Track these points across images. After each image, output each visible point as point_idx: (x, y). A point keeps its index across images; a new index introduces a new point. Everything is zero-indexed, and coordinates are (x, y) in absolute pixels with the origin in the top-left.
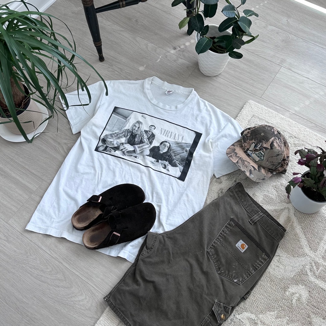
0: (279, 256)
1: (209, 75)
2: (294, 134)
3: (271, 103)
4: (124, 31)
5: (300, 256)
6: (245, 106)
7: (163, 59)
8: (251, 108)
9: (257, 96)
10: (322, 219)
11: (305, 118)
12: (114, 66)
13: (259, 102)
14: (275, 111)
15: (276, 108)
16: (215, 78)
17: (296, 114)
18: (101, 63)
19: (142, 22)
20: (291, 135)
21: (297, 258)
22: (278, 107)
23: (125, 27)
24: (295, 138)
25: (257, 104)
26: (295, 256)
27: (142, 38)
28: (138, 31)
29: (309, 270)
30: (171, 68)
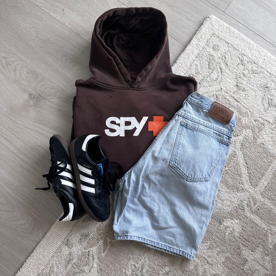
2: (254, 58)
3: (234, 20)
5: (239, 191)
6: (205, 21)
8: (211, 24)
9: (220, 10)
10: (268, 155)
11: (268, 40)
13: (221, 18)
14: (238, 30)
15: (239, 26)
17: (259, 35)
20: (250, 60)
21: (236, 192)
22: (241, 25)
24: (254, 64)
25: (219, 20)
26: (234, 190)
29: (247, 206)
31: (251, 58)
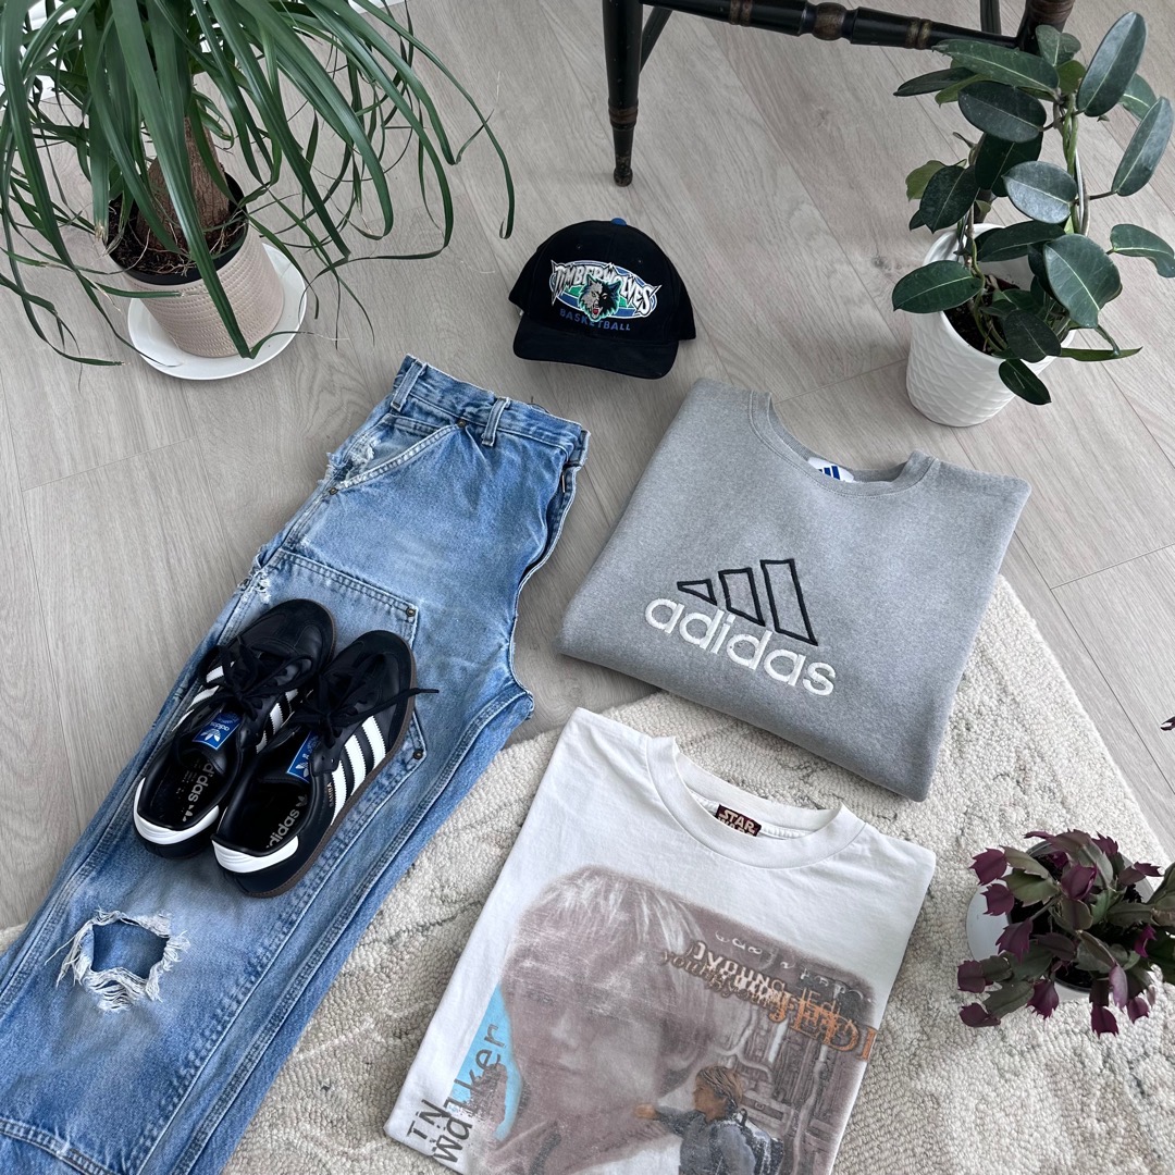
3: (1071, 631)
4: (760, 126)
7: (814, 276)
9: (1038, 577)
14: (1064, 667)
15: (1078, 660)
17: (1137, 725)
19: (839, 129)
20: (1053, 785)
22: (1087, 661)
23: (775, 116)
24: (1061, 807)
25: (1017, 601)
27: (799, 177)
28: (802, 149)
30: (815, 317)
31: (1062, 781)
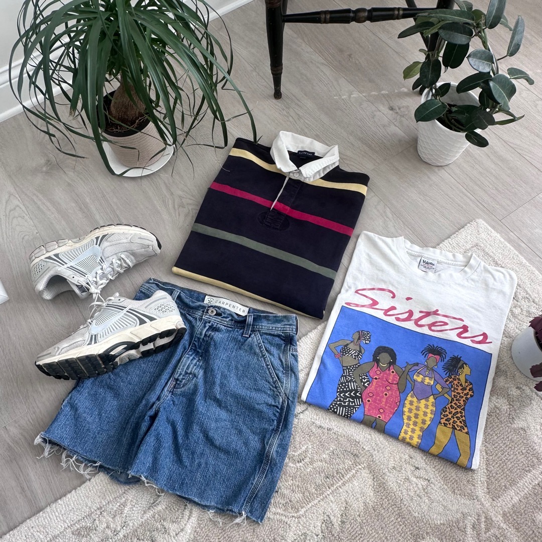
0: (429, 481)
1: (429, 162)
2: (534, 295)
3: (513, 235)
5: (465, 496)
6: (468, 225)
8: (476, 231)
9: (494, 217)
10: (529, 451)
12: (291, 110)
13: (493, 228)
14: (516, 249)
16: (436, 169)
18: (274, 101)
19: (357, 60)
20: (527, 296)
21: (459, 496)
23: (330, 60)
25: (490, 228)
26: (456, 491)
28: (345, 71)
29: (471, 527)
30: (373, 134)
